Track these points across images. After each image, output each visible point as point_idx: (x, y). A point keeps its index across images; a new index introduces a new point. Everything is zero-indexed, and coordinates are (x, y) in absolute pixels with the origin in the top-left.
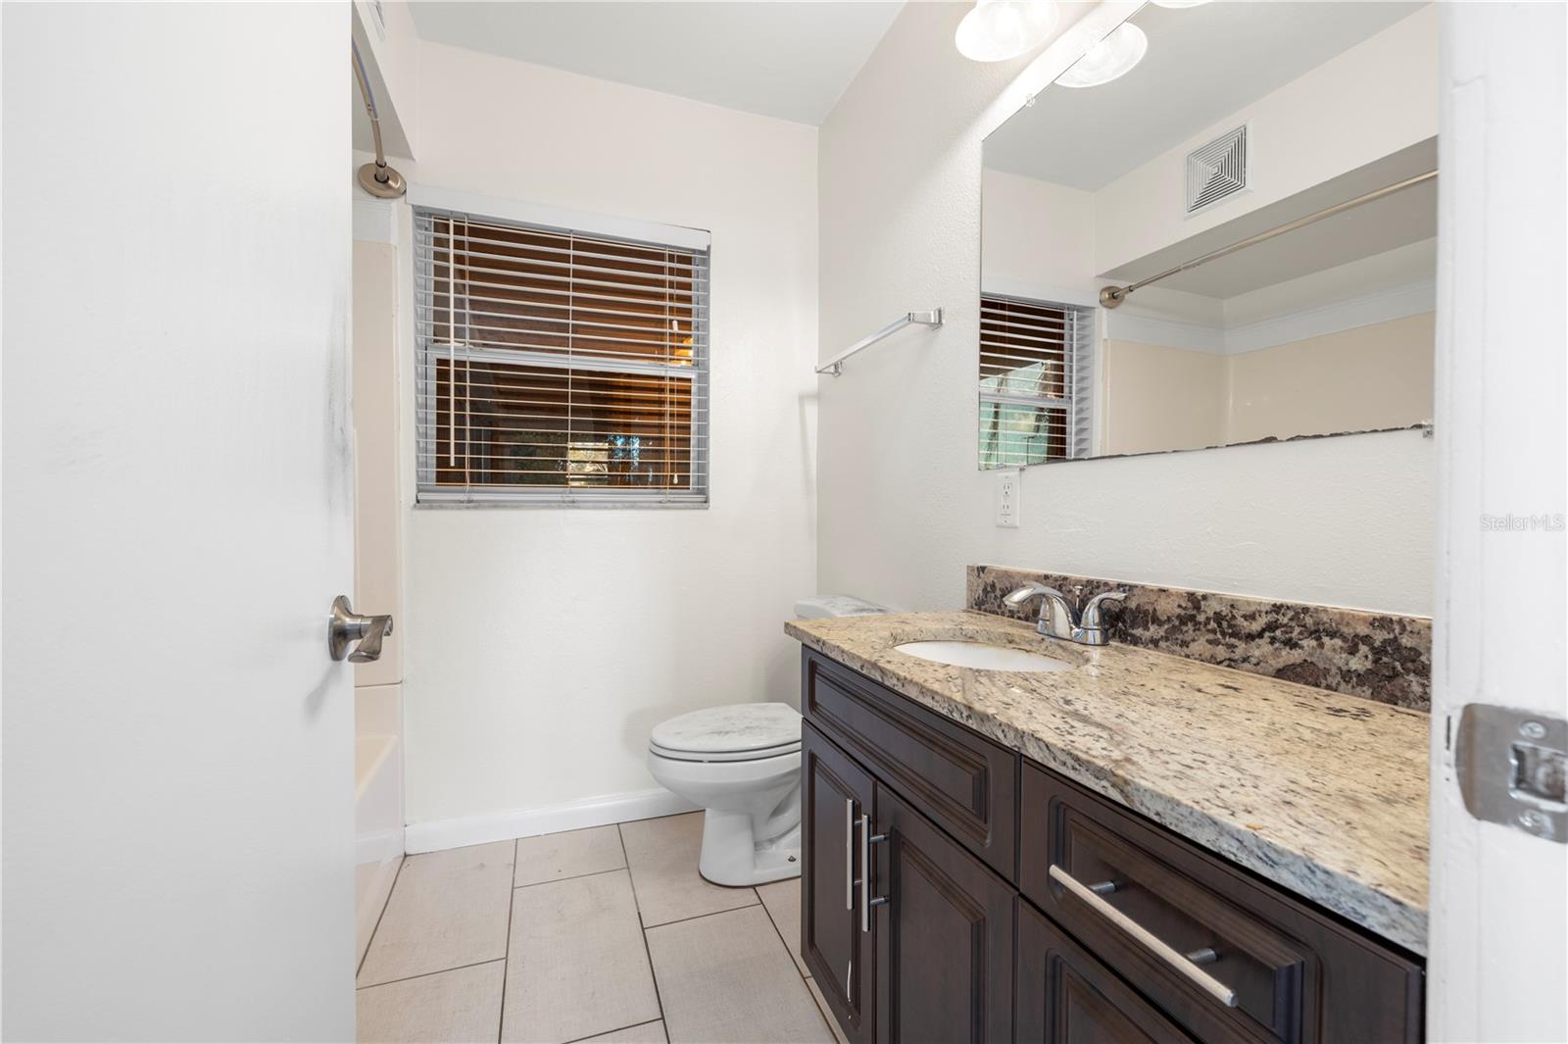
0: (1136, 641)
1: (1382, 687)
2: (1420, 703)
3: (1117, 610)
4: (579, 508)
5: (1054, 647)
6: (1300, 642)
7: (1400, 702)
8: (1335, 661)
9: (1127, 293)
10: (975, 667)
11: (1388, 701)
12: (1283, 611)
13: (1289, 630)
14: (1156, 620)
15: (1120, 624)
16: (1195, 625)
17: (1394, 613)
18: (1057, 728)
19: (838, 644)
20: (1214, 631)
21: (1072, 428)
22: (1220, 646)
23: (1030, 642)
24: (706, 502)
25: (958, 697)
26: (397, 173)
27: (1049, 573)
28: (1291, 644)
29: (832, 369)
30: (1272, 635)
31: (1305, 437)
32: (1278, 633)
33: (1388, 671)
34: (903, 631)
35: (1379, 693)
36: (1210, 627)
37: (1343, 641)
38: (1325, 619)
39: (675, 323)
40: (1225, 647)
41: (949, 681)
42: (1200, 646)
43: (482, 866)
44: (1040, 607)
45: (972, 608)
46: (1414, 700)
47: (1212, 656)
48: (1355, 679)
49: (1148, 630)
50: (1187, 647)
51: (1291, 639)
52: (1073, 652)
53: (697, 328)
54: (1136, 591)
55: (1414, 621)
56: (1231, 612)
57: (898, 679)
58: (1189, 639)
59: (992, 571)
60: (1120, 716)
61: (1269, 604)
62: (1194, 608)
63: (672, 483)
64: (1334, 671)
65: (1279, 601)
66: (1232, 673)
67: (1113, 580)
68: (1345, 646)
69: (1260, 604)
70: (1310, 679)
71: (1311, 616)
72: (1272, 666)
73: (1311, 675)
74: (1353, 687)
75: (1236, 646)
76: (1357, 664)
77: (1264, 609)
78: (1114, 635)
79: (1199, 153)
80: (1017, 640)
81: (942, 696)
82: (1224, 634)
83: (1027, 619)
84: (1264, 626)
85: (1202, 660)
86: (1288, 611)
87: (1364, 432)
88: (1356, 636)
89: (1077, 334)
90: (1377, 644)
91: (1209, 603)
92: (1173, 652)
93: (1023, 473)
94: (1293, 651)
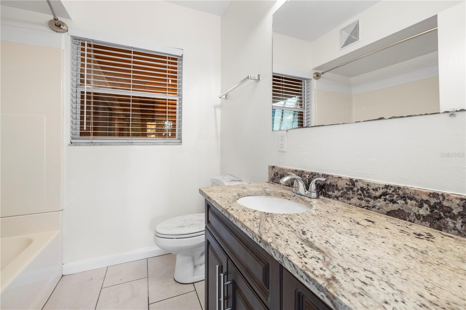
0: (330, 197)
1: (435, 223)
2: (453, 231)
3: (322, 184)
4: (134, 145)
5: (299, 198)
6: (397, 201)
7: (443, 230)
8: (412, 210)
9: (322, 74)
10: (266, 212)
11: (437, 229)
12: (389, 188)
13: (392, 196)
14: (337, 189)
15: (323, 190)
16: (353, 192)
17: (440, 191)
18: (299, 253)
19: (215, 200)
20: (360, 195)
21: (305, 118)
22: (363, 201)
23: (290, 196)
24: (181, 142)
25: (256, 231)
26: (64, 23)
27: (297, 169)
28: (393, 202)
29: (224, 97)
30: (385, 197)
31: (396, 117)
32: (387, 197)
33: (437, 216)
34: (243, 192)
35: (433, 225)
36: (359, 193)
37: (416, 202)
38: (408, 192)
39: (170, 81)
40: (365, 201)
41: (254, 221)
42: (355, 200)
43: (92, 279)
44: (294, 182)
45: (270, 181)
46: (450, 229)
47: (360, 205)
48: (422, 218)
49: (334, 193)
50: (350, 200)
51: (393, 200)
52: (306, 201)
53: (179, 83)
54: (329, 177)
55: (449, 195)
56: (367, 187)
57: (234, 219)
58: (350, 197)
59: (277, 168)
60: (327, 242)
61: (383, 185)
62: (352, 185)
63: (168, 136)
64: (412, 214)
65: (387, 183)
66: (369, 212)
67: (321, 172)
68: (417, 204)
69: (379, 185)
70: (402, 217)
71: (402, 191)
72: (385, 210)
73: (402, 215)
74: (421, 222)
75: (370, 201)
76: (423, 212)
77: (381, 187)
78: (321, 194)
79: (344, 29)
80: (285, 195)
81: (250, 230)
82: (364, 196)
83: (289, 186)
84: (381, 194)
85: (356, 206)
86: (392, 188)
87: (422, 115)
88: (422, 200)
89: (306, 88)
90: (432, 204)
91: (358, 183)
92: (344, 202)
93: (288, 132)
94: (394, 205)
